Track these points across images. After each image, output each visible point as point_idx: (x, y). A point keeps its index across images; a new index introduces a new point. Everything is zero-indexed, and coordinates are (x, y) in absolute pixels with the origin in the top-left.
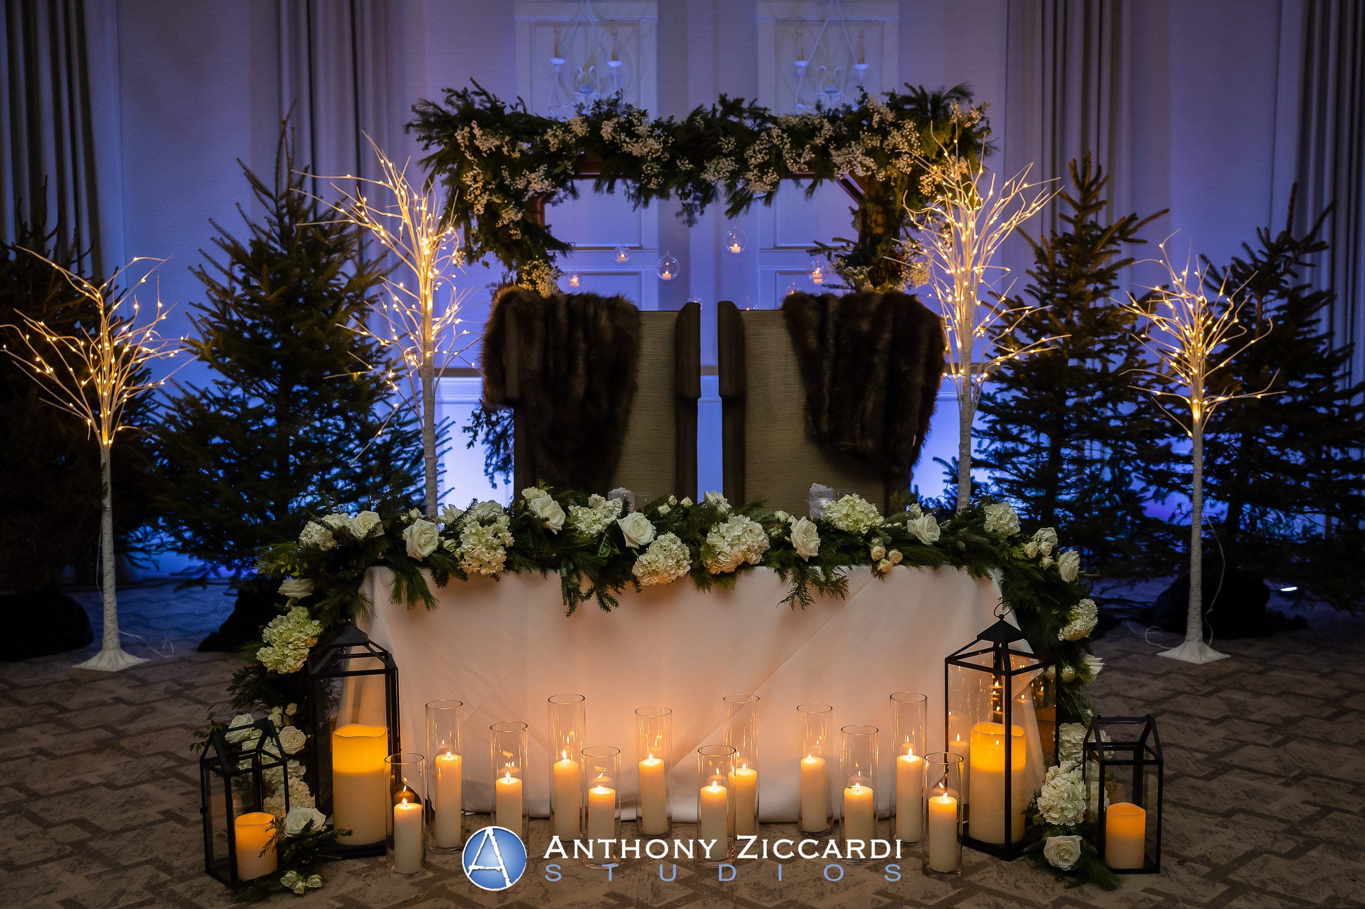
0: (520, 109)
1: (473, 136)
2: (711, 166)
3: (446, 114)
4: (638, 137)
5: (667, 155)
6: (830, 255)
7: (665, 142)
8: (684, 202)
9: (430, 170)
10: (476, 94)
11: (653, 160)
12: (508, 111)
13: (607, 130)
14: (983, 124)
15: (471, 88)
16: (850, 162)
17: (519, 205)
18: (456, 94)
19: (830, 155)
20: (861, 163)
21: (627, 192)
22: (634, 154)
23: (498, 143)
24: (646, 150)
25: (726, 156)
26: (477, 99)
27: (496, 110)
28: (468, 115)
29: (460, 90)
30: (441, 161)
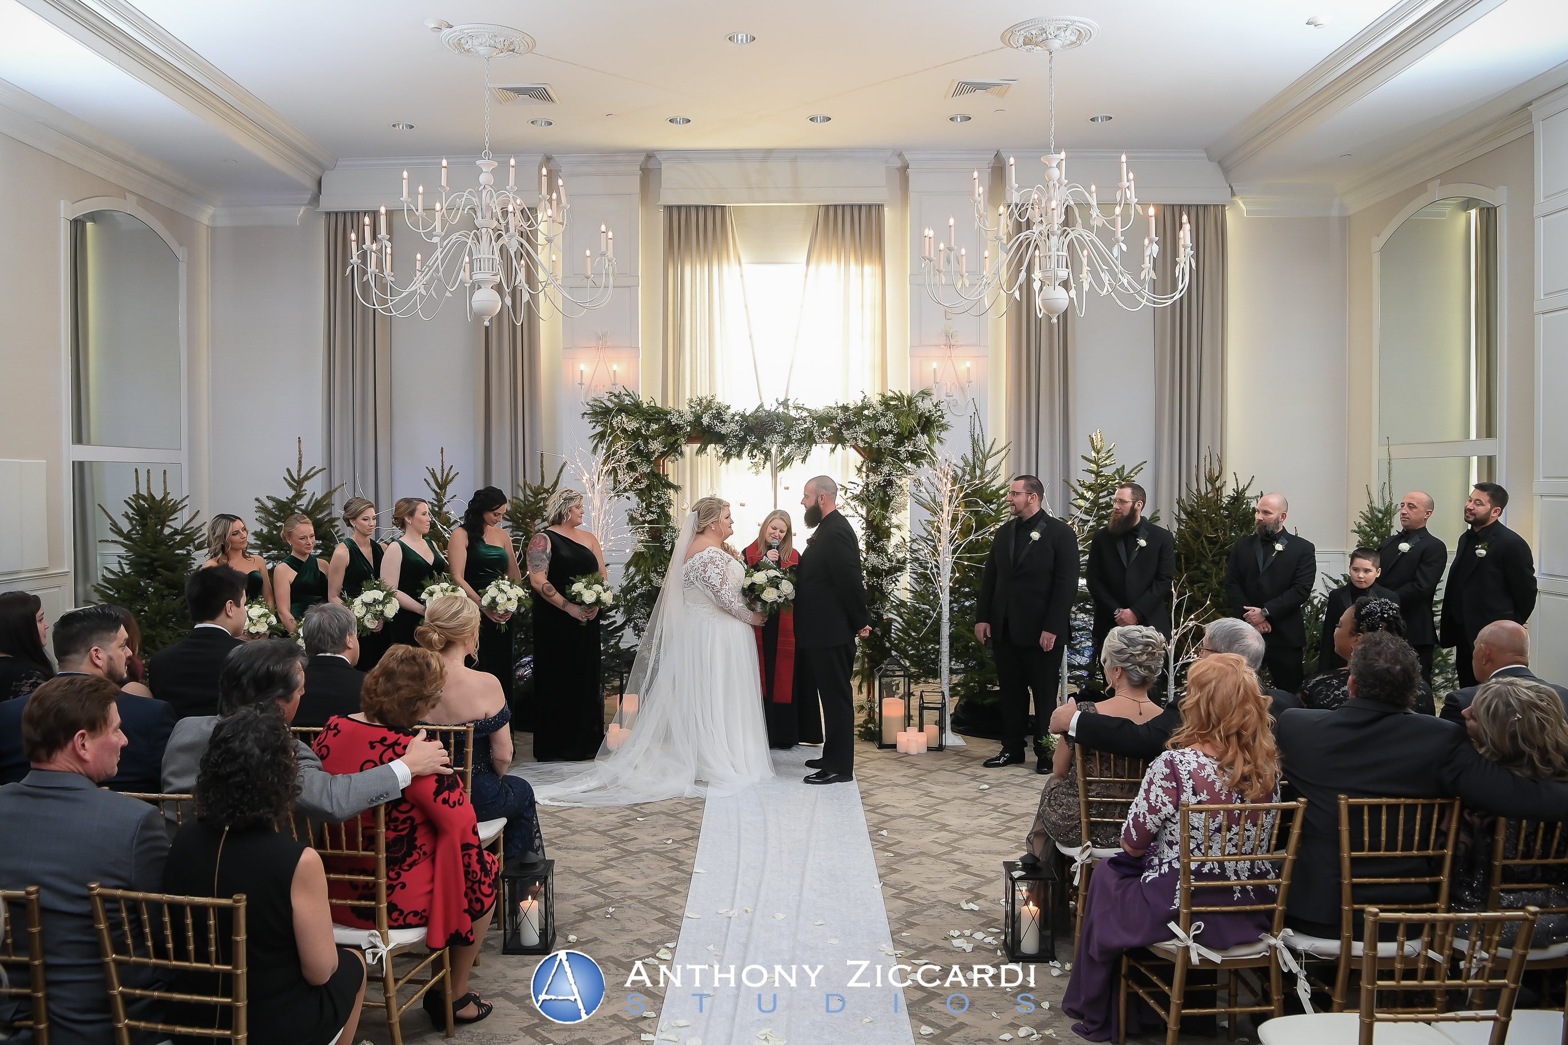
0: (652, 404)
1: (622, 423)
2: (768, 439)
3: (607, 407)
4: (724, 422)
5: (742, 433)
6: (846, 492)
7: (741, 425)
8: (753, 461)
9: (596, 441)
10: (626, 395)
11: (734, 436)
12: (645, 405)
13: (706, 420)
14: (939, 413)
15: (623, 392)
16: (855, 438)
17: (649, 461)
18: (615, 396)
19: (842, 433)
20: (862, 439)
21: (717, 455)
22: (722, 432)
23: (638, 425)
24: (729, 430)
25: (778, 433)
26: (627, 398)
27: (637, 405)
28: (622, 409)
29: (617, 393)
30: (602, 436)
